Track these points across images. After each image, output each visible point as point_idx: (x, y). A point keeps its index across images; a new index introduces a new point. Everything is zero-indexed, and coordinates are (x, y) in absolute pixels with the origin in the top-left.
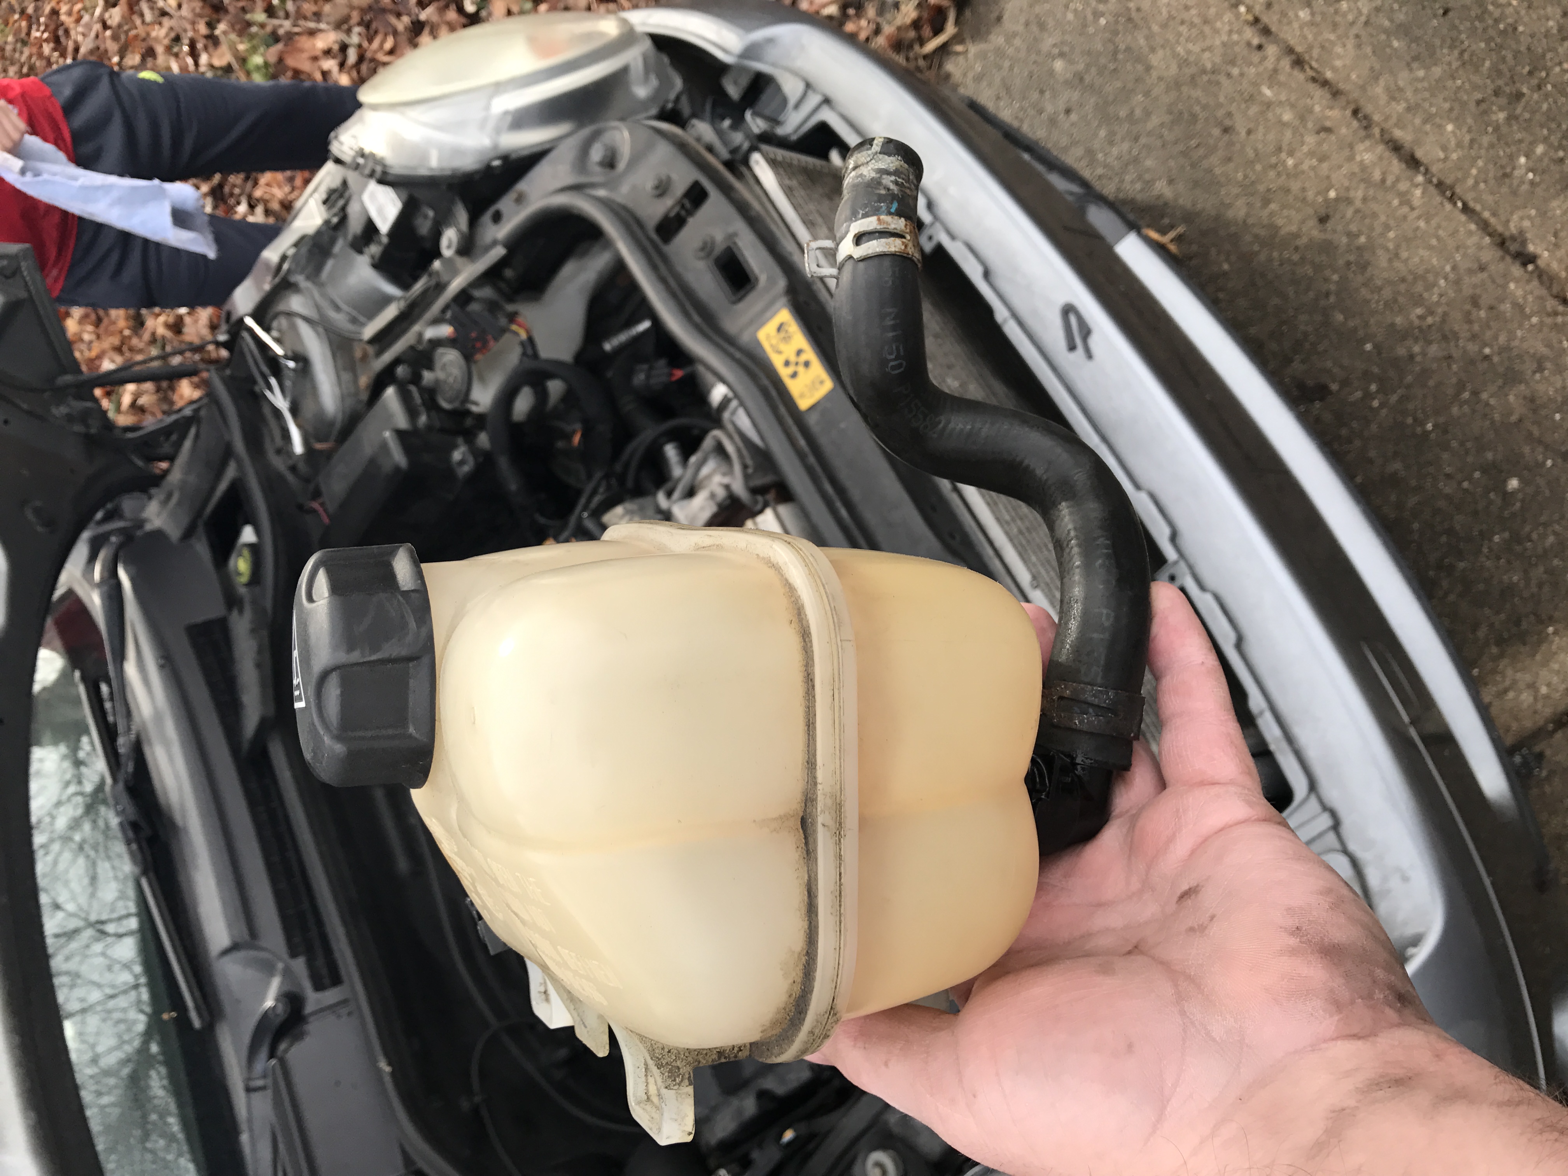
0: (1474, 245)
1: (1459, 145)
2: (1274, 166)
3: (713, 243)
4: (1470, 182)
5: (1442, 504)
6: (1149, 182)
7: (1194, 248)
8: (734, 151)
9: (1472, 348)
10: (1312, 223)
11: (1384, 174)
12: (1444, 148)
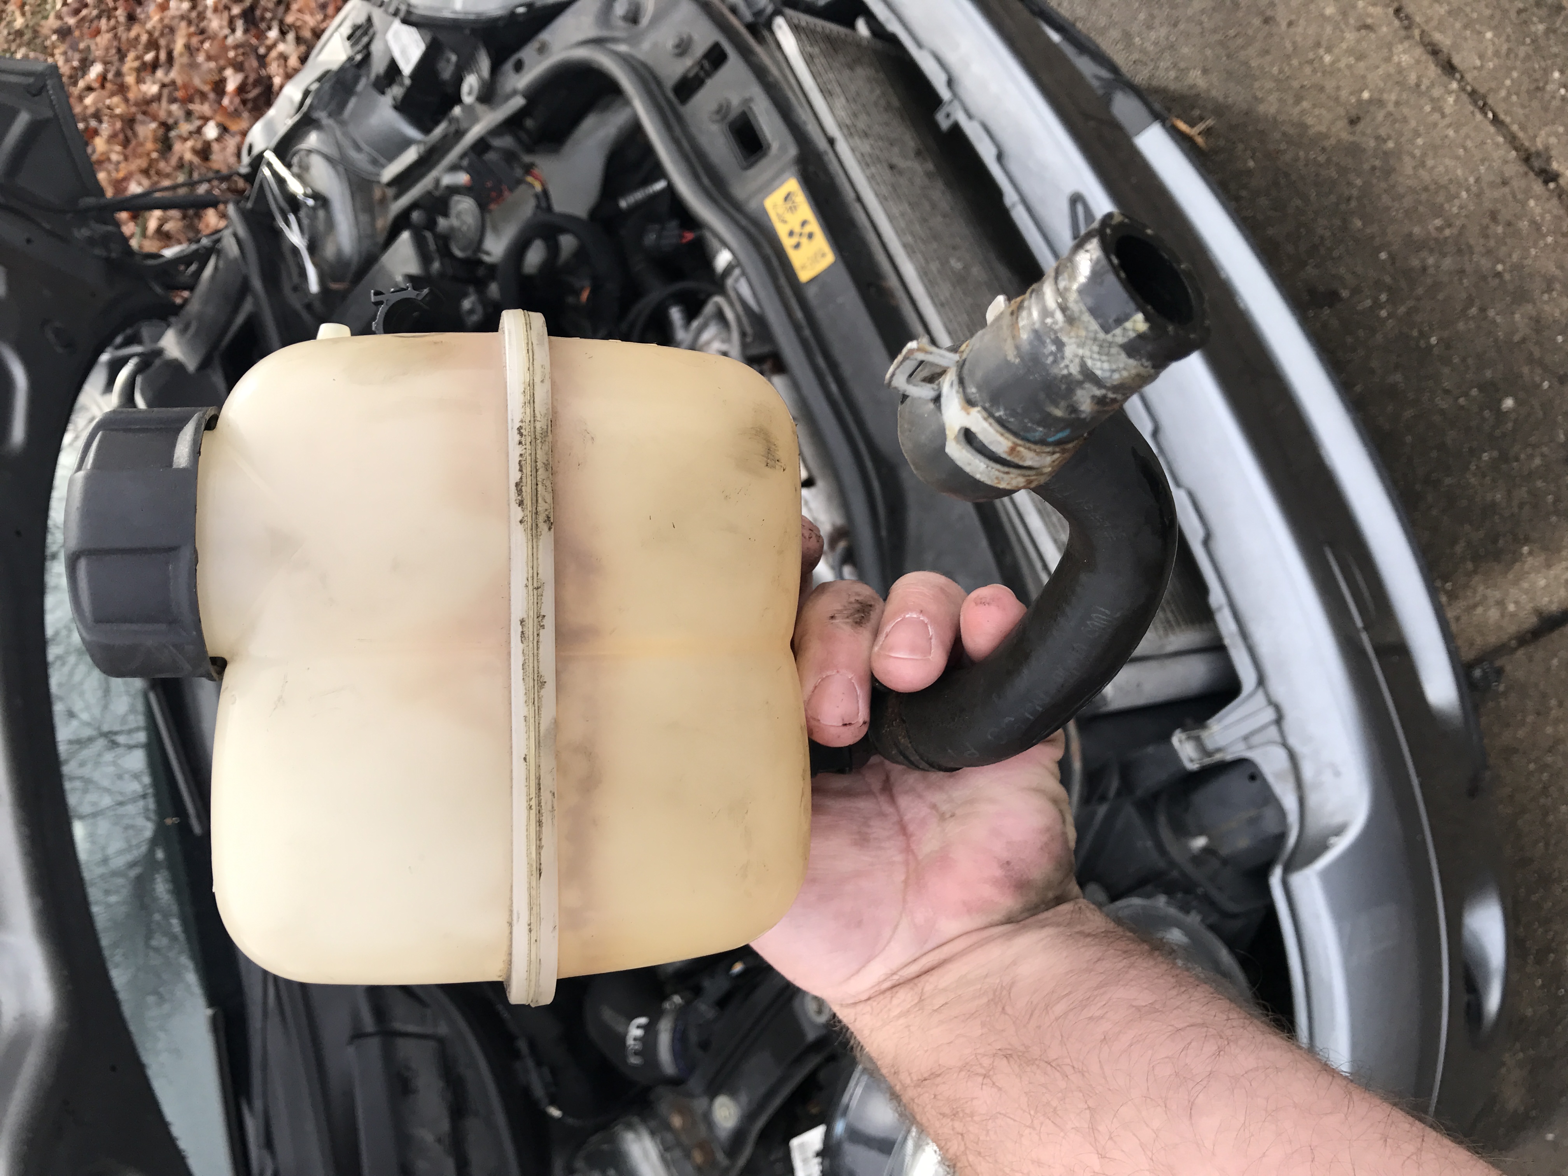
0: (1499, 158)
1: (1497, 54)
2: (1311, 62)
3: (729, 106)
4: (1503, 93)
5: (1437, 418)
6: (1183, 70)
7: (1222, 143)
8: (758, 14)
9: (1485, 263)
10: (1342, 124)
11: (1419, 78)
12: (1481, 57)
